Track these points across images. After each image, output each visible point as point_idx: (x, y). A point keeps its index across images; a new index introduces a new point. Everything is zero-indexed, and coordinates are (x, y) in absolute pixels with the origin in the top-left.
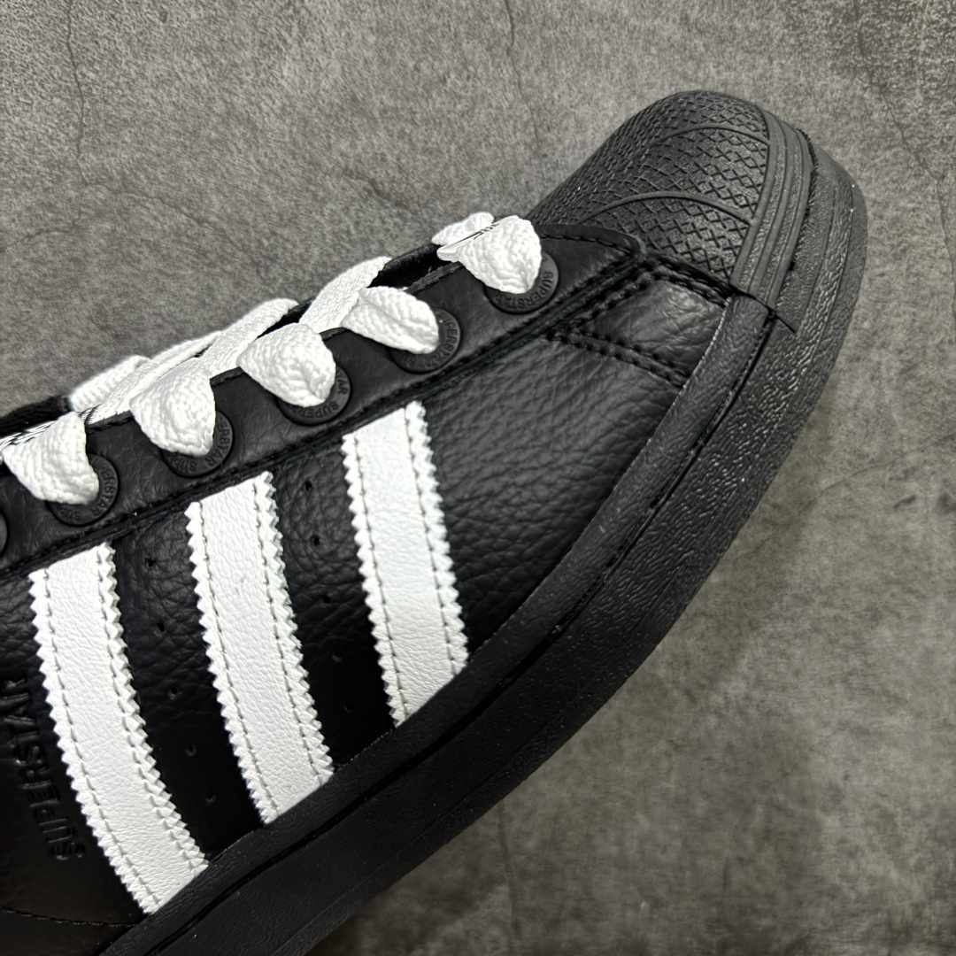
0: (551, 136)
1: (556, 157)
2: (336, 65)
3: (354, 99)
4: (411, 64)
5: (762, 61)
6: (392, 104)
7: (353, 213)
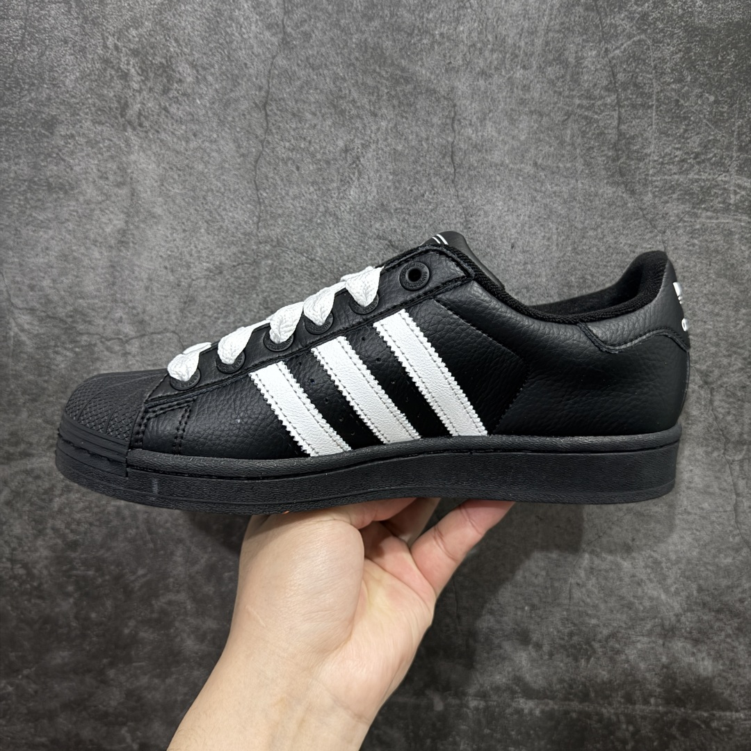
0: (473, 219)
1: (475, 228)
2: (375, 190)
3: (382, 204)
4: (408, 188)
5: (573, 181)
6: (399, 206)
7: (381, 255)
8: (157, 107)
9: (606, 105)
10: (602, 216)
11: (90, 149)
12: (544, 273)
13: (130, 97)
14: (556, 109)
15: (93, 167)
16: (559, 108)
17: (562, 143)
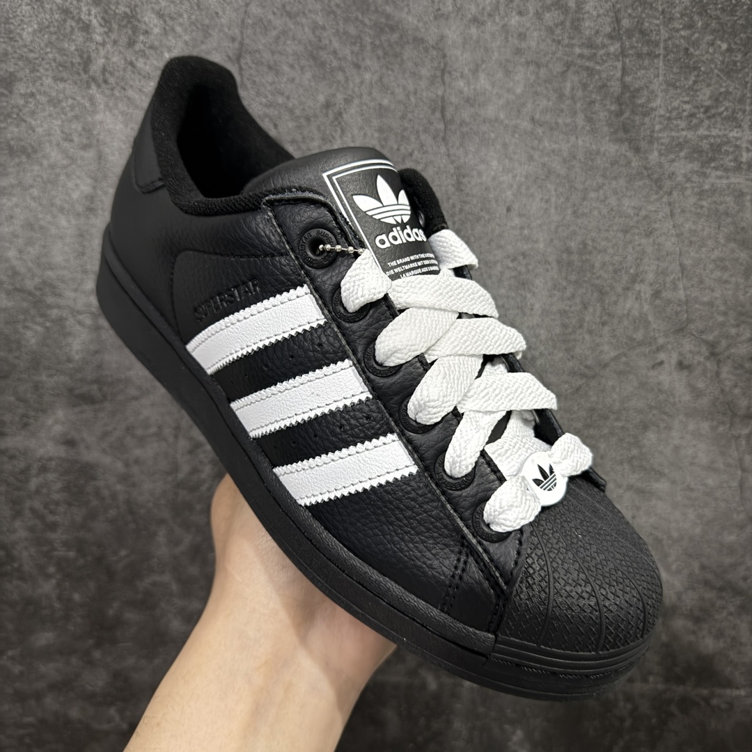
1: (468, 190)
8: (123, 62)
9: (608, 54)
10: (604, 176)
11: (52, 109)
12: (541, 239)
13: (93, 51)
14: (555, 60)
15: (57, 128)
16: (558, 59)
17: (561, 96)
